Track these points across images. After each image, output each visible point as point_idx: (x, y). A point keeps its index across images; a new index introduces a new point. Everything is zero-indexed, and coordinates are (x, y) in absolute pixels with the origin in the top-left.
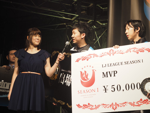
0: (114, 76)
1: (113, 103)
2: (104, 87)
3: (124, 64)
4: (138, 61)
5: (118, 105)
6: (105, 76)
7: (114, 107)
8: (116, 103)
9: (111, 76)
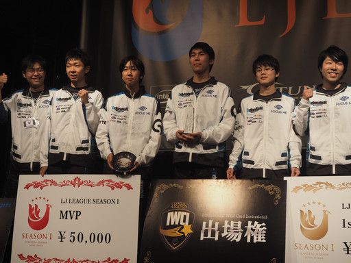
0: (77, 219)
1: (69, 259)
3: (92, 203)
4: (111, 200)
6: (63, 217)
8: (74, 259)
9: (71, 218)
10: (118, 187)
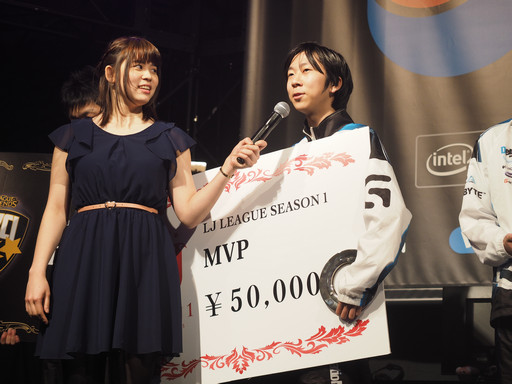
0: (240, 257)
1: (235, 351)
2: (209, 296)
3: (269, 215)
4: (310, 199)
5: (252, 354)
6: (212, 262)
7: (240, 362)
8: (245, 349)
9: (229, 259)
10: (321, 167)
